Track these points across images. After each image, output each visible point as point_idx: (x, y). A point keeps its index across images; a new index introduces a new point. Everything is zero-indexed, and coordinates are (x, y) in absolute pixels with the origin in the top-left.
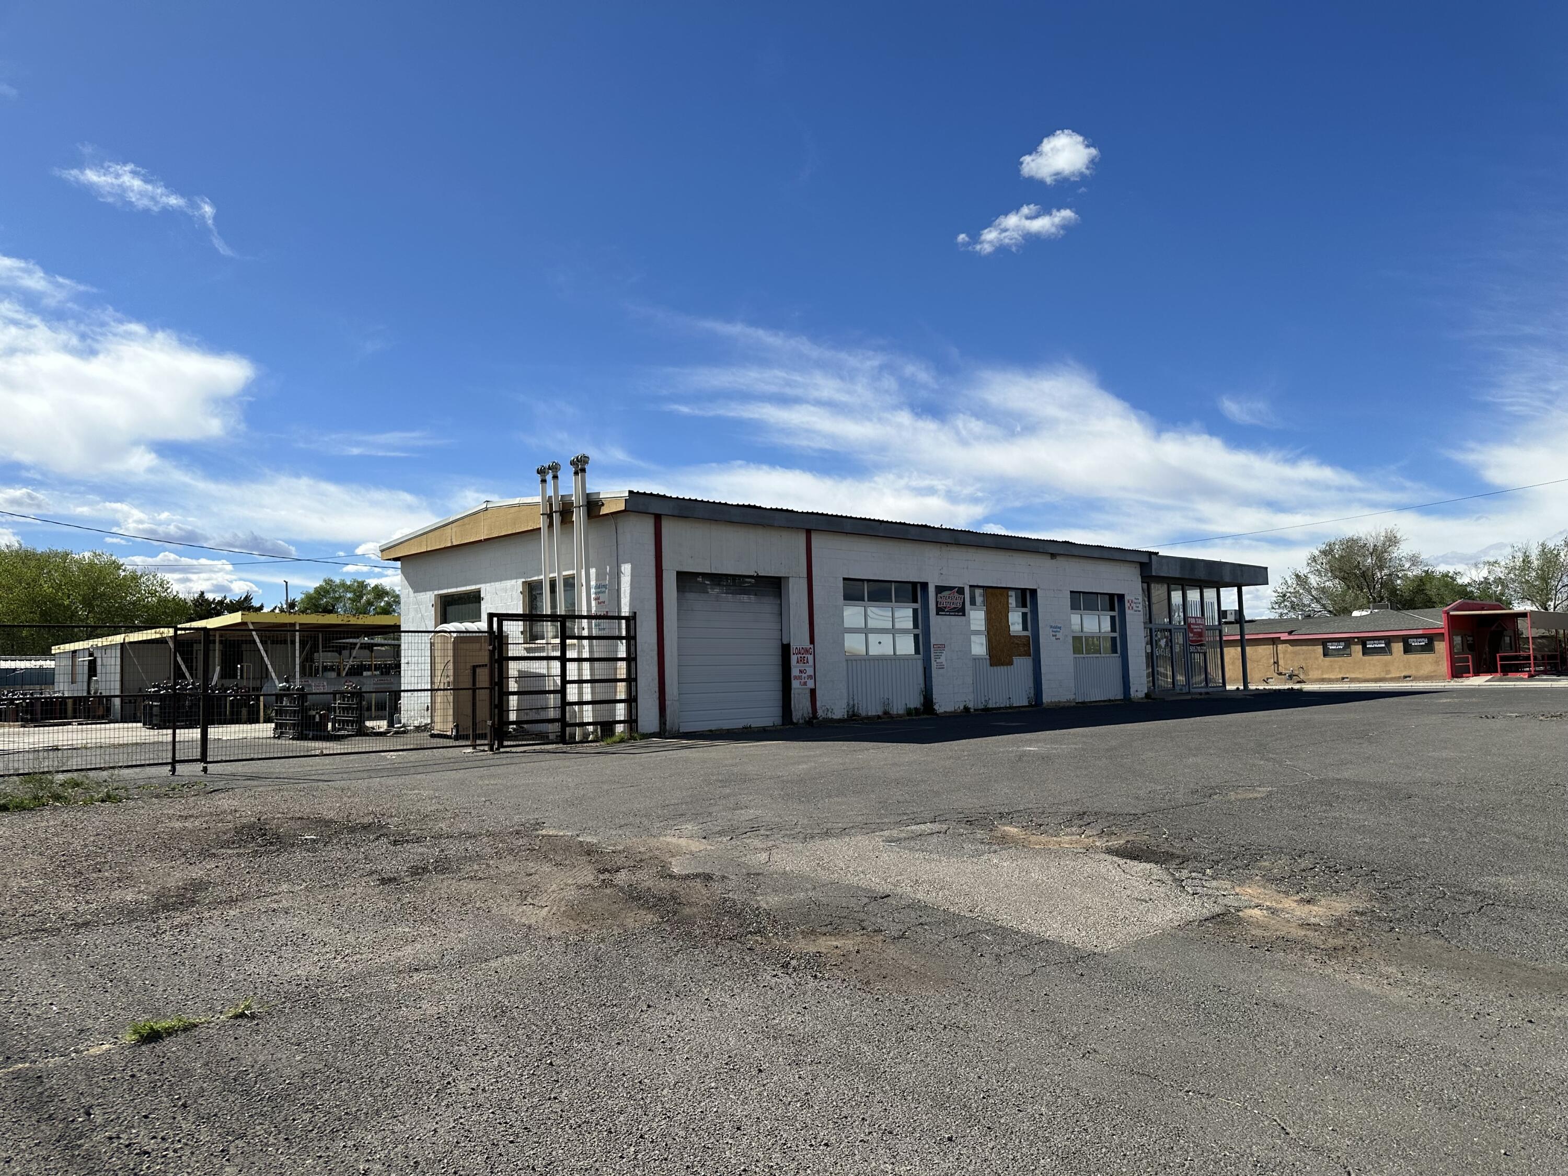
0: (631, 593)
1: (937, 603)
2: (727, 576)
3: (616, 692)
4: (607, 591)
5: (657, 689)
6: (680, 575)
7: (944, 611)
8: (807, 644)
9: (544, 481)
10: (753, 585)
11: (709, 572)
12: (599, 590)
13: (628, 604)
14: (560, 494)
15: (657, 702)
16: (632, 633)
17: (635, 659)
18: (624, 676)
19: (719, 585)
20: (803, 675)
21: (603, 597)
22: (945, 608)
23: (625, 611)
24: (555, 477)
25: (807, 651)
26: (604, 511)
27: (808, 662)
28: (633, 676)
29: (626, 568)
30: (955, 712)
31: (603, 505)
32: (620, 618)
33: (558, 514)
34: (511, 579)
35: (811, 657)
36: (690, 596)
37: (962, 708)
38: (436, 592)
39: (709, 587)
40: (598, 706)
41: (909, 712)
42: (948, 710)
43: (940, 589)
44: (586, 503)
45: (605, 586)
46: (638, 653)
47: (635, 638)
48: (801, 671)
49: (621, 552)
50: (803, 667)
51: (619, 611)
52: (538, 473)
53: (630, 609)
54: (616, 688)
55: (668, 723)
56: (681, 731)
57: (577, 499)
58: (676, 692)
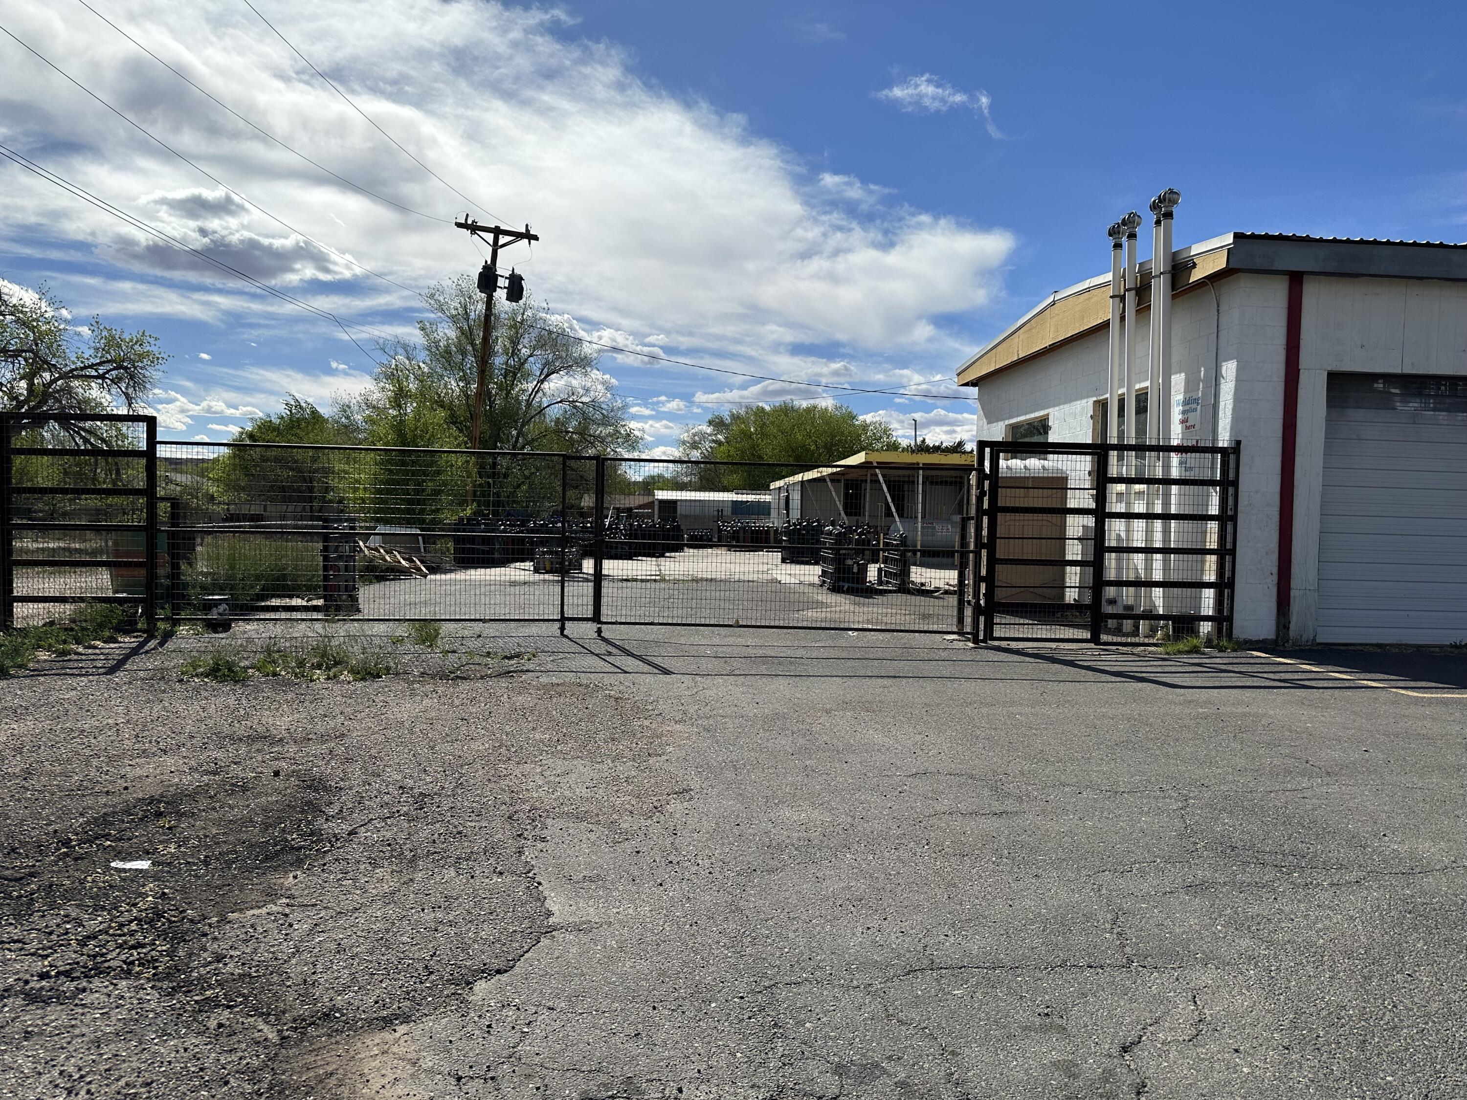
0: (1234, 409)
2: (1437, 379)
3: (1202, 571)
4: (1199, 407)
5: (1275, 570)
6: (1333, 377)
9: (1118, 246)
11: (1398, 371)
12: (1187, 407)
13: (1228, 428)
14: (1138, 261)
15: (1275, 590)
16: (1231, 476)
17: (1234, 519)
18: (1214, 546)
19: (1420, 395)
21: (1194, 418)
23: (1224, 440)
24: (1132, 236)
26: (1196, 275)
28: (1229, 546)
29: (1229, 369)
31: (1194, 265)
32: (1214, 450)
33: (1133, 292)
34: (1082, 399)
36: (1356, 414)
38: (1007, 422)
39: (1397, 398)
40: (1175, 591)
44: (1169, 268)
45: (1196, 401)
46: (1240, 508)
47: (1235, 484)
49: (1222, 343)
51: (1215, 439)
52: (1110, 235)
53: (1231, 436)
54: (1203, 562)
55: (1292, 626)
56: (1318, 641)
57: (1158, 264)
58: (1313, 575)
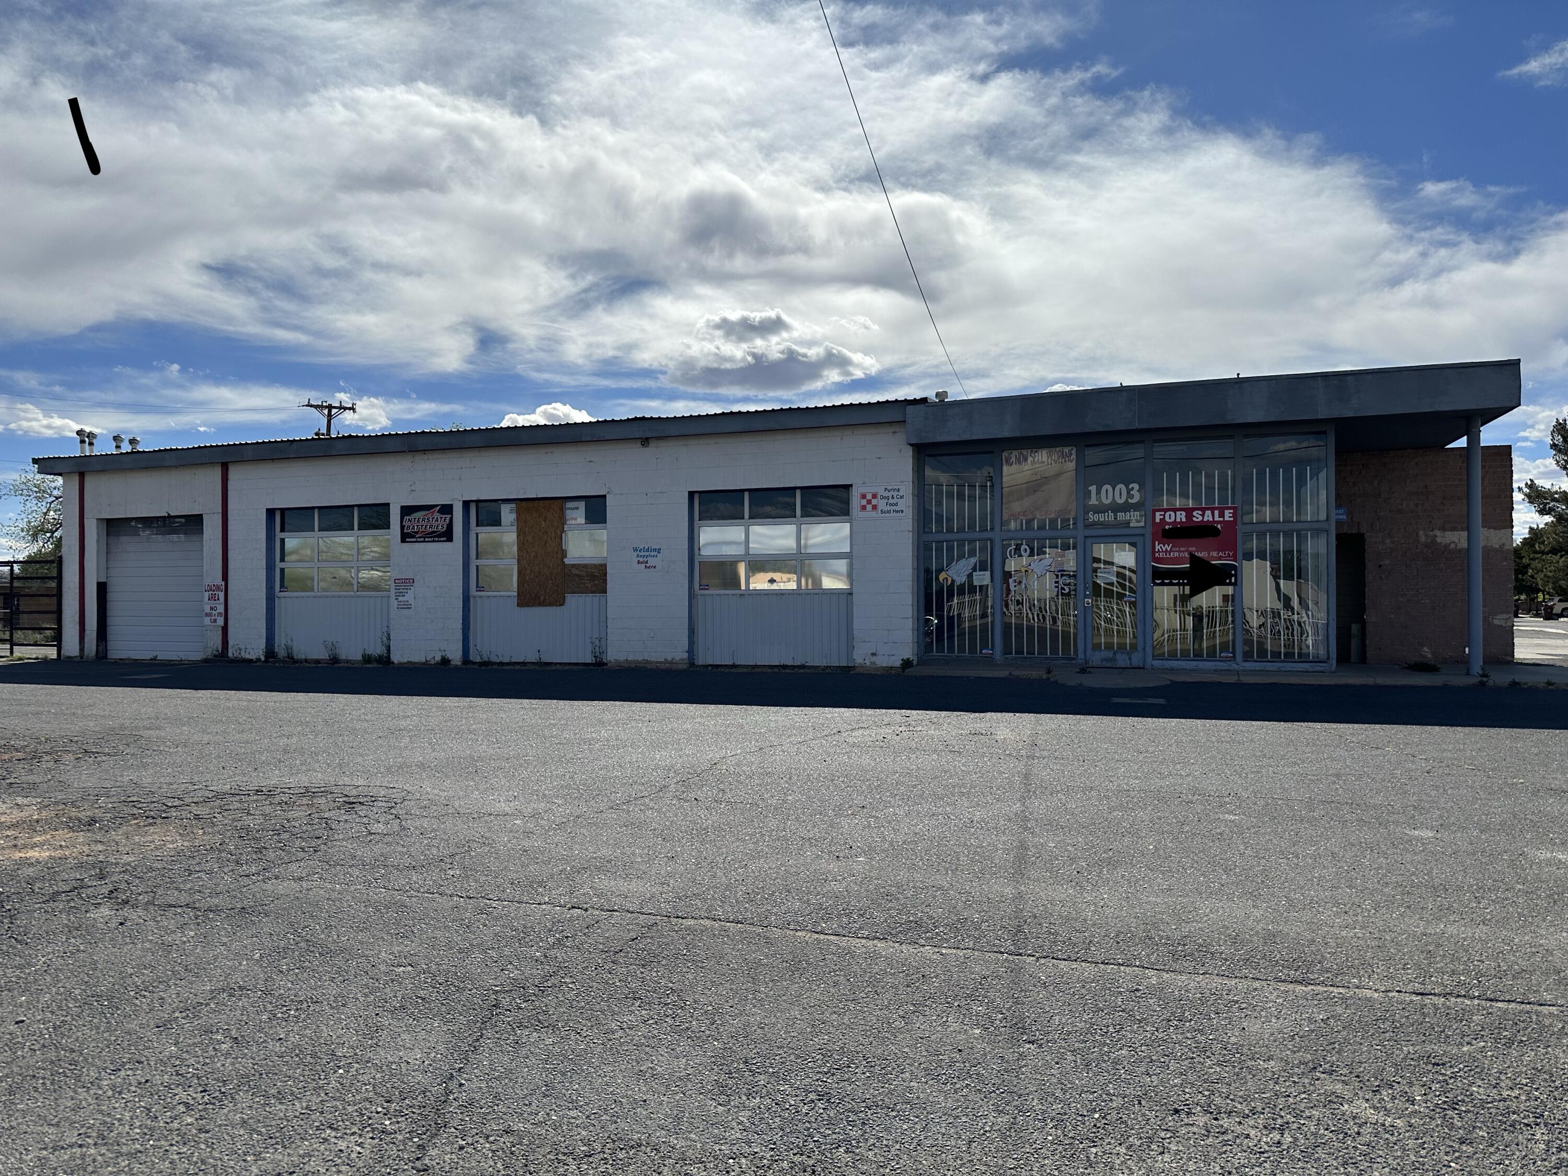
1: (402, 527)
2: (157, 519)
5: (78, 621)
7: (414, 537)
8: (219, 581)
10: (182, 525)
15: (79, 631)
17: (60, 595)
19: (150, 527)
20: (214, 612)
22: (417, 533)
25: (218, 588)
27: (218, 599)
30: (426, 663)
35: (222, 595)
36: (124, 539)
37: (438, 658)
41: (367, 659)
42: (413, 660)
43: (407, 511)
47: (60, 578)
48: (212, 609)
50: (213, 604)
55: (85, 649)
58: (94, 624)
